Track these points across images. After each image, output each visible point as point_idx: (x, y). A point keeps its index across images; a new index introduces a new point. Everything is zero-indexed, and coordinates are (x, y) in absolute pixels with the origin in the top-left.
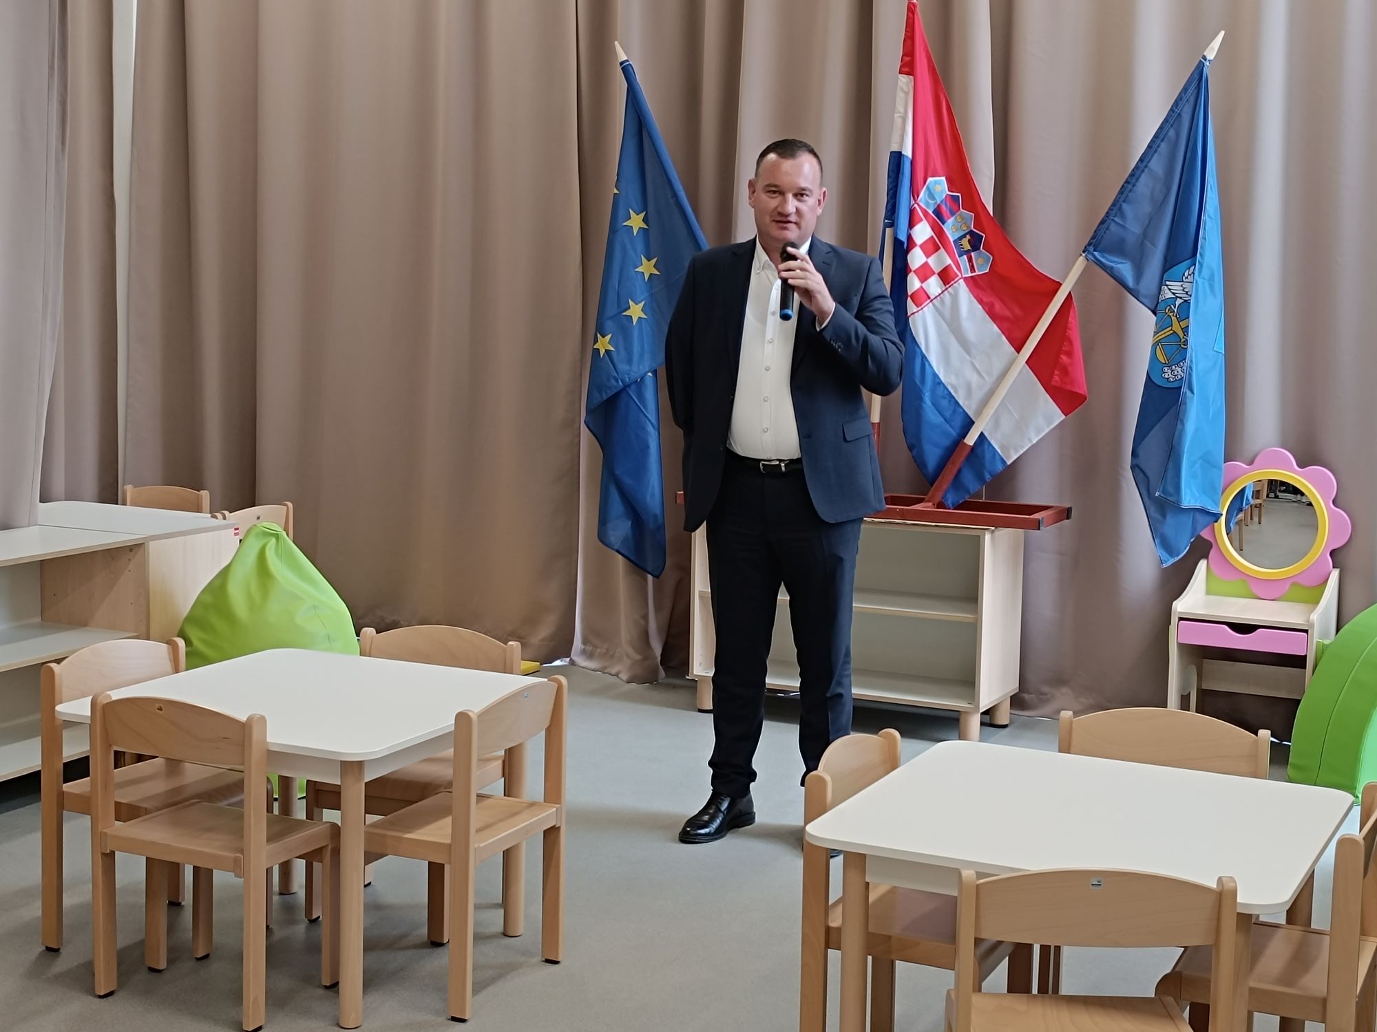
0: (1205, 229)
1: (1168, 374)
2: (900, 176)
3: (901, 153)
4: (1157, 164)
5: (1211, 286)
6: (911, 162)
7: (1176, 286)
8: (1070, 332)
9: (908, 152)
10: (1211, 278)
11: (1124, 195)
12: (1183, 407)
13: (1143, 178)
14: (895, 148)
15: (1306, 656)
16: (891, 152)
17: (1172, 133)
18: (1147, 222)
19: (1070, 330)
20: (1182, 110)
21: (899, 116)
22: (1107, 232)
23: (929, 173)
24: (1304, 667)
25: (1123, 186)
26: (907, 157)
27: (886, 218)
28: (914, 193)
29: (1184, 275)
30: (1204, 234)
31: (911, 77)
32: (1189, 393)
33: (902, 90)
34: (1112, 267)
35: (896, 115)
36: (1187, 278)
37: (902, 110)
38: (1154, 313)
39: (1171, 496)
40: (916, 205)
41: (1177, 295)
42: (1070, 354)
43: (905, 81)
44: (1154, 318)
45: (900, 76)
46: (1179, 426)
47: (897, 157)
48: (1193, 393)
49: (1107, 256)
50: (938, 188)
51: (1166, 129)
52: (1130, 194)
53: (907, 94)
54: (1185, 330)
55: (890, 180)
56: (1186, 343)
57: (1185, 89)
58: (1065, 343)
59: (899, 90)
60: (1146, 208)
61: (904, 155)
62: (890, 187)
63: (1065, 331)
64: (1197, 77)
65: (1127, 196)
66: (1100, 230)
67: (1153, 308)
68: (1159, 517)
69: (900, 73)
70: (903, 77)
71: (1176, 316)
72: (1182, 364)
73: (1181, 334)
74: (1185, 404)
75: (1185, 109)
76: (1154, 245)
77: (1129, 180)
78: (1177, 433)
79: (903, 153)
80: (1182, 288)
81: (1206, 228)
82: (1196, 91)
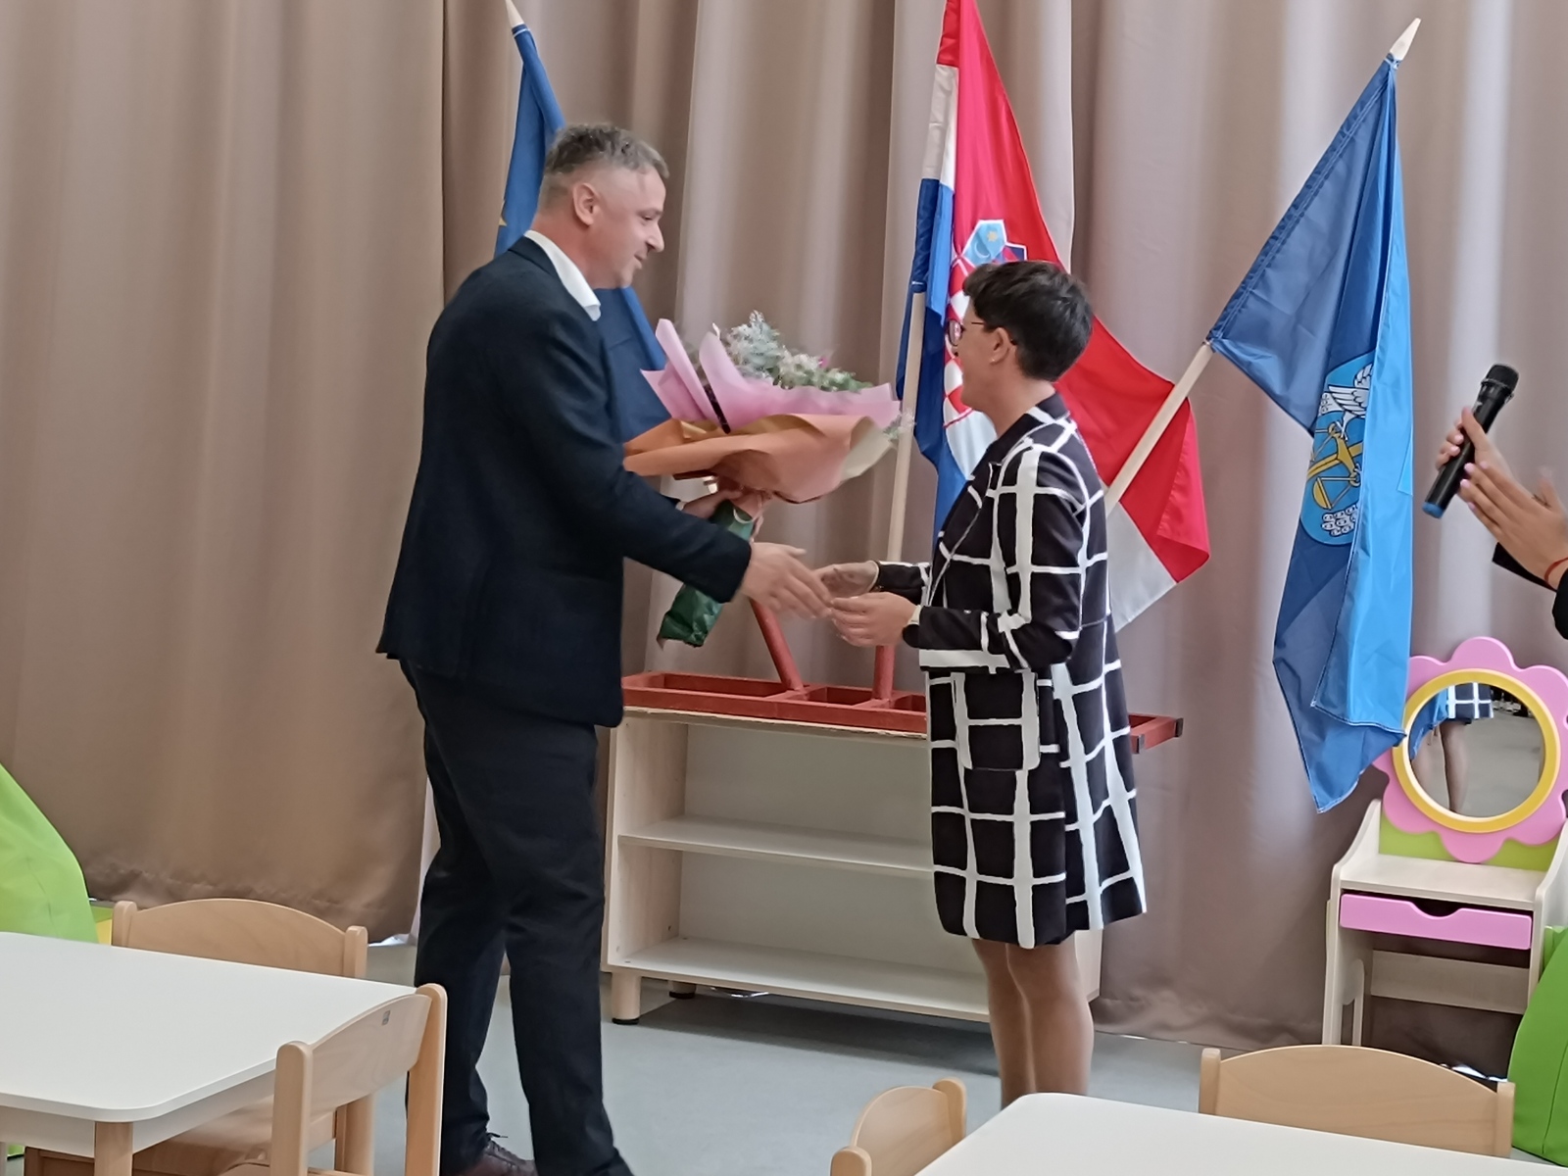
0: (1387, 311)
1: (1330, 523)
2: (937, 216)
3: (938, 181)
4: (1318, 212)
5: (1396, 396)
6: (954, 197)
7: (1344, 394)
8: (1185, 457)
9: (948, 181)
10: (1396, 384)
11: (1269, 257)
12: (1352, 574)
13: (1298, 232)
14: (930, 175)
15: (1529, 951)
16: (923, 180)
17: (1341, 167)
18: (1301, 299)
19: (1186, 454)
20: (1356, 133)
21: (938, 127)
22: (1243, 309)
23: (980, 215)
24: (1527, 966)
25: (1267, 243)
26: (947, 188)
27: (913, 278)
28: (957, 243)
29: (1356, 377)
30: (1387, 318)
31: (956, 69)
32: (1361, 554)
33: (942, 88)
34: (1250, 363)
35: (931, 125)
36: (1359, 382)
37: (940, 118)
38: (1312, 434)
39: (1334, 707)
40: (959, 261)
41: (1346, 407)
42: (1184, 490)
43: (945, 75)
44: (1311, 440)
45: (938, 66)
46: (1347, 602)
47: (932, 189)
48: (1367, 553)
49: (1242, 345)
50: (993, 237)
51: (1333, 160)
52: (1278, 256)
53: (948, 93)
54: (1357, 460)
55: (921, 221)
56: (1358, 479)
57: (1361, 103)
58: (1178, 473)
59: (935, 86)
60: (1301, 277)
61: (942, 186)
62: (921, 231)
63: (1179, 456)
64: (1378, 85)
65: (1274, 258)
66: (1232, 307)
67: (1309, 425)
68: (1315, 738)
69: (939, 63)
70: (942, 68)
71: (1344, 438)
72: (1351, 510)
73: (1351, 466)
74: (1356, 569)
75: (1360, 132)
76: (1312, 332)
77: (1277, 234)
78: (1343, 613)
79: (941, 182)
80: (1353, 398)
81: (1390, 310)
82: (1377, 106)
